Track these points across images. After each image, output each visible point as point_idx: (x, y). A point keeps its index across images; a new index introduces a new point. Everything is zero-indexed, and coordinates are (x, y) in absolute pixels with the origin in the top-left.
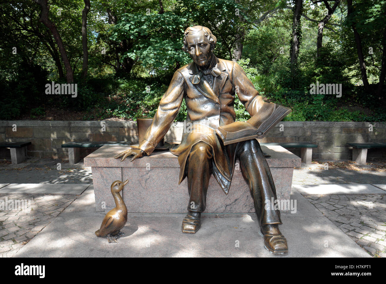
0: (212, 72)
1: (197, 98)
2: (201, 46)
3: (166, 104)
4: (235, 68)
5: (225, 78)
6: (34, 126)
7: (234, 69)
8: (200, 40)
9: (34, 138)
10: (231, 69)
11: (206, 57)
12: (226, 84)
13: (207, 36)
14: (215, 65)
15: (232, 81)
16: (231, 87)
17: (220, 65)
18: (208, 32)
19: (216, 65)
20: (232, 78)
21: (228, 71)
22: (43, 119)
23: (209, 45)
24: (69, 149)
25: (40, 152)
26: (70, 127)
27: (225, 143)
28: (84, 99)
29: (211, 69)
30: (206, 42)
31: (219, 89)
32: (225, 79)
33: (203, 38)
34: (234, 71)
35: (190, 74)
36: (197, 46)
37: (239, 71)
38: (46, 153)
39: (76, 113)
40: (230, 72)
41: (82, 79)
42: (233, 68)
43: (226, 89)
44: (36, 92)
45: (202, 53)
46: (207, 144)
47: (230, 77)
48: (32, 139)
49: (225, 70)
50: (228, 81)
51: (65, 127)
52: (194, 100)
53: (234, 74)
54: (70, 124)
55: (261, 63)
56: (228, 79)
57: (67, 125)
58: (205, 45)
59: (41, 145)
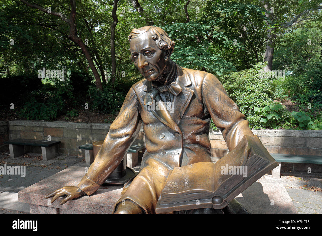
0: (170, 89)
1: (152, 123)
2: (146, 54)
3: (114, 131)
4: (206, 81)
5: (189, 96)
6: (64, 127)
7: (204, 83)
8: (144, 45)
9: (64, 137)
10: (199, 83)
11: (155, 68)
12: (191, 105)
13: (155, 39)
14: (176, 78)
15: (202, 100)
16: (201, 108)
17: (184, 78)
18: (158, 34)
19: (178, 78)
20: (202, 96)
21: (195, 86)
22: (73, 121)
23: (159, 52)
24: (86, 151)
25: (68, 150)
26: (92, 130)
27: (158, 210)
28: (110, 103)
29: (169, 84)
30: (152, 48)
31: (180, 113)
32: (190, 98)
33: (148, 43)
34: (203, 85)
35: (144, 91)
36: (140, 54)
37: (212, 85)
38: (73, 151)
39: (104, 115)
40: (198, 88)
41: (111, 84)
42: (203, 81)
43: (192, 111)
44: (71, 97)
45: (149, 63)
46: (137, 205)
47: (198, 95)
48: (62, 139)
49: (190, 85)
50: (196, 100)
51: (87, 129)
52: (149, 126)
53: (204, 90)
54: (91, 126)
55: (295, 62)
56: (194, 96)
57: (89, 128)
58: (153, 52)
59: (69, 144)
